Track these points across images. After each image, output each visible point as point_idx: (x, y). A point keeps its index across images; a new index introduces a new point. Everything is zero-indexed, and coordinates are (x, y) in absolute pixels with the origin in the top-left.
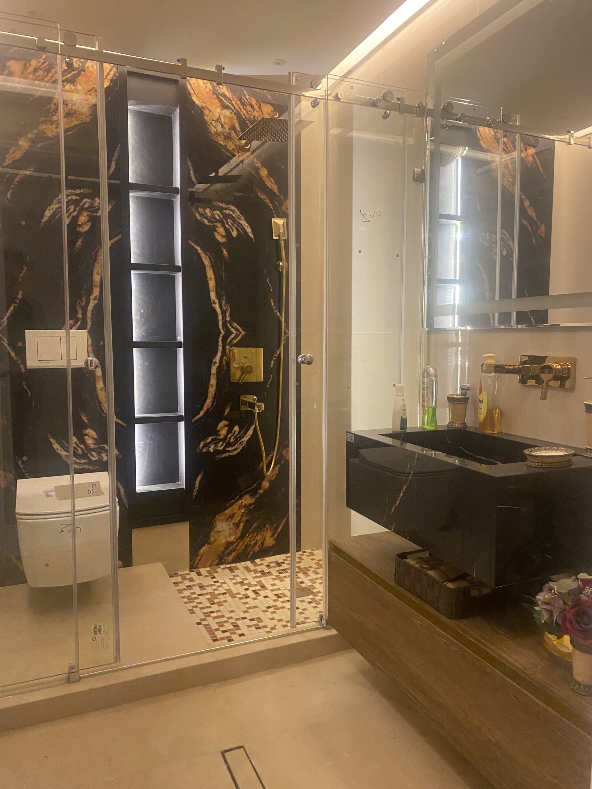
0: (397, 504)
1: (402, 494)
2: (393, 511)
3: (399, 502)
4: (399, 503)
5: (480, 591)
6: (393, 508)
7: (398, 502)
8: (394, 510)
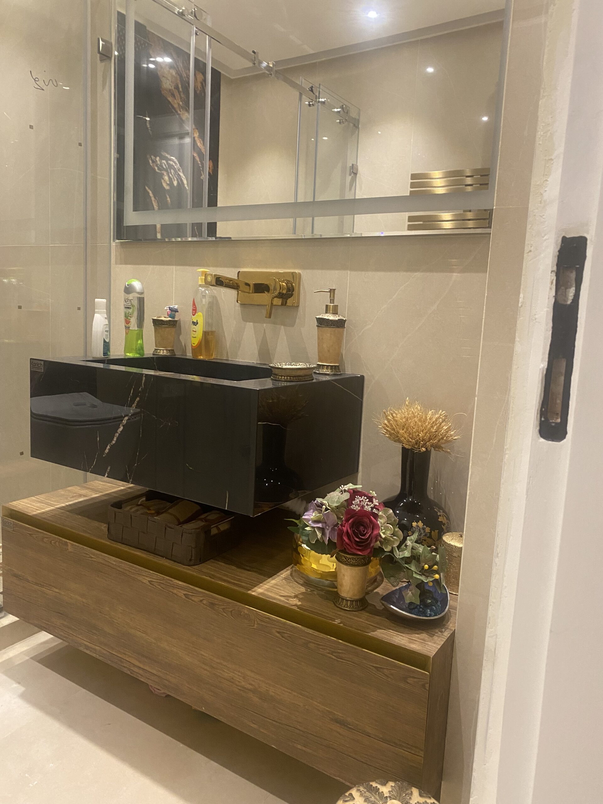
0: (114, 442)
1: (121, 428)
2: (107, 451)
3: (117, 439)
4: (116, 441)
5: (218, 529)
6: (108, 447)
7: (115, 439)
8: (109, 449)
